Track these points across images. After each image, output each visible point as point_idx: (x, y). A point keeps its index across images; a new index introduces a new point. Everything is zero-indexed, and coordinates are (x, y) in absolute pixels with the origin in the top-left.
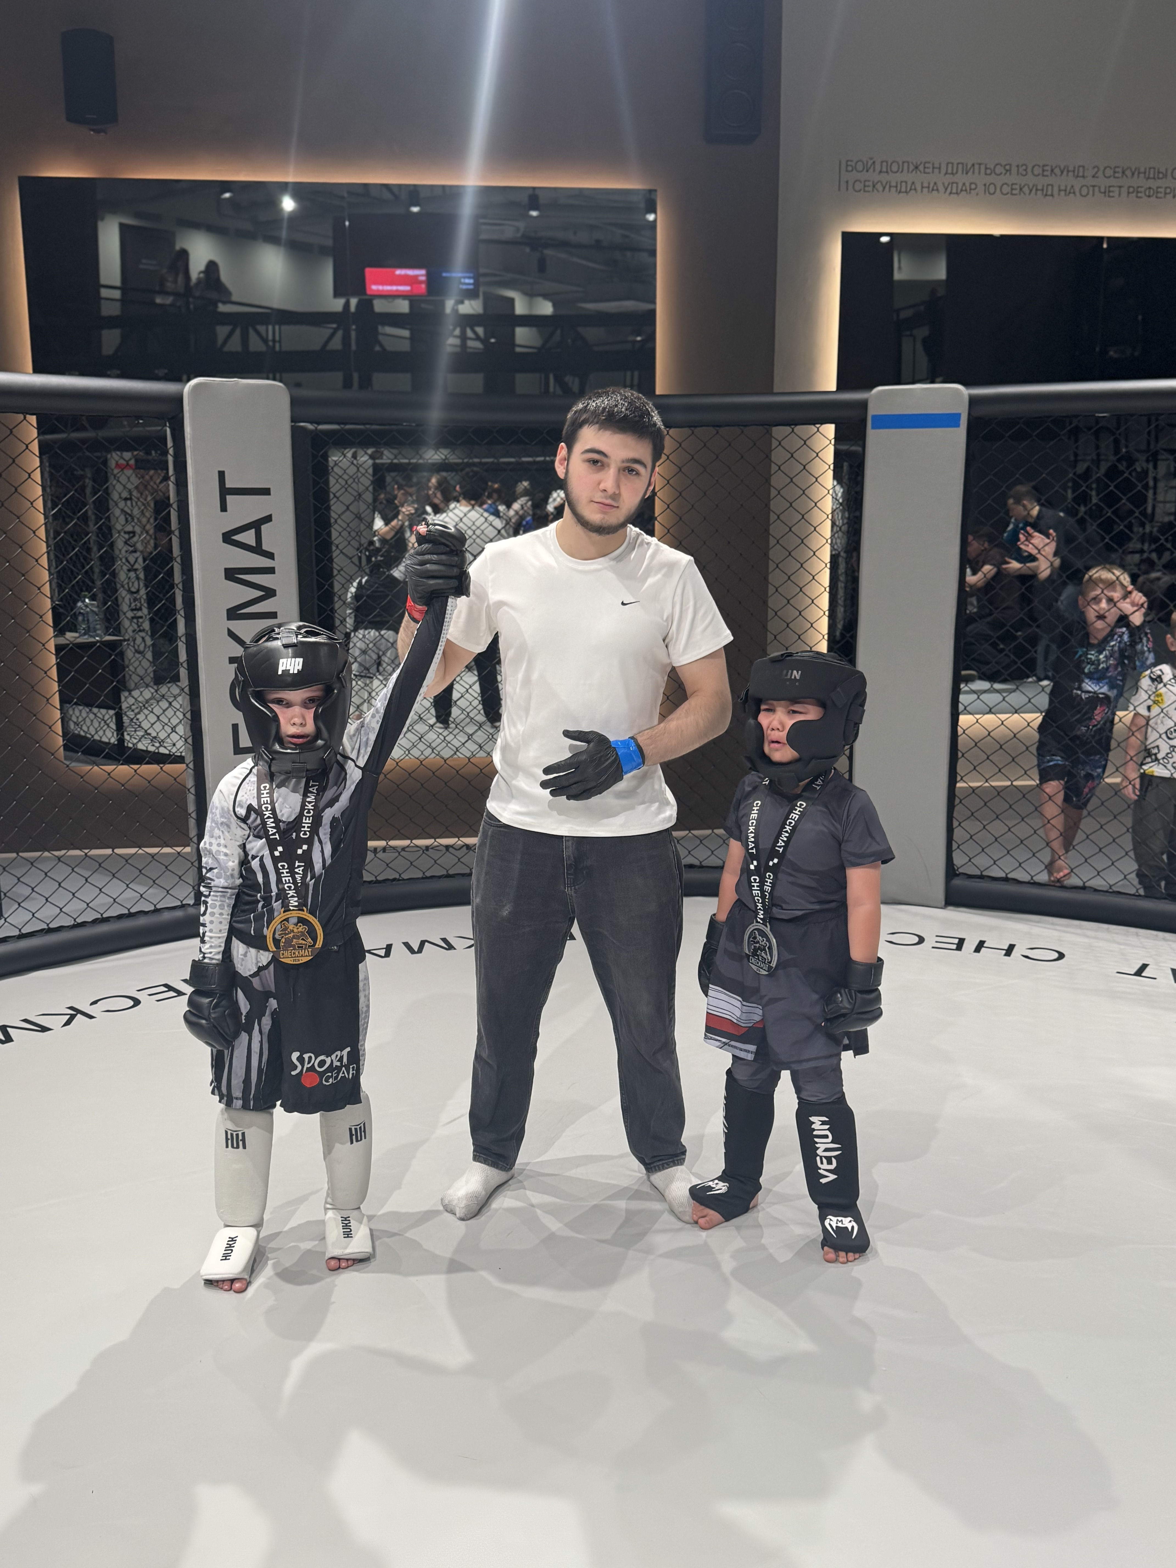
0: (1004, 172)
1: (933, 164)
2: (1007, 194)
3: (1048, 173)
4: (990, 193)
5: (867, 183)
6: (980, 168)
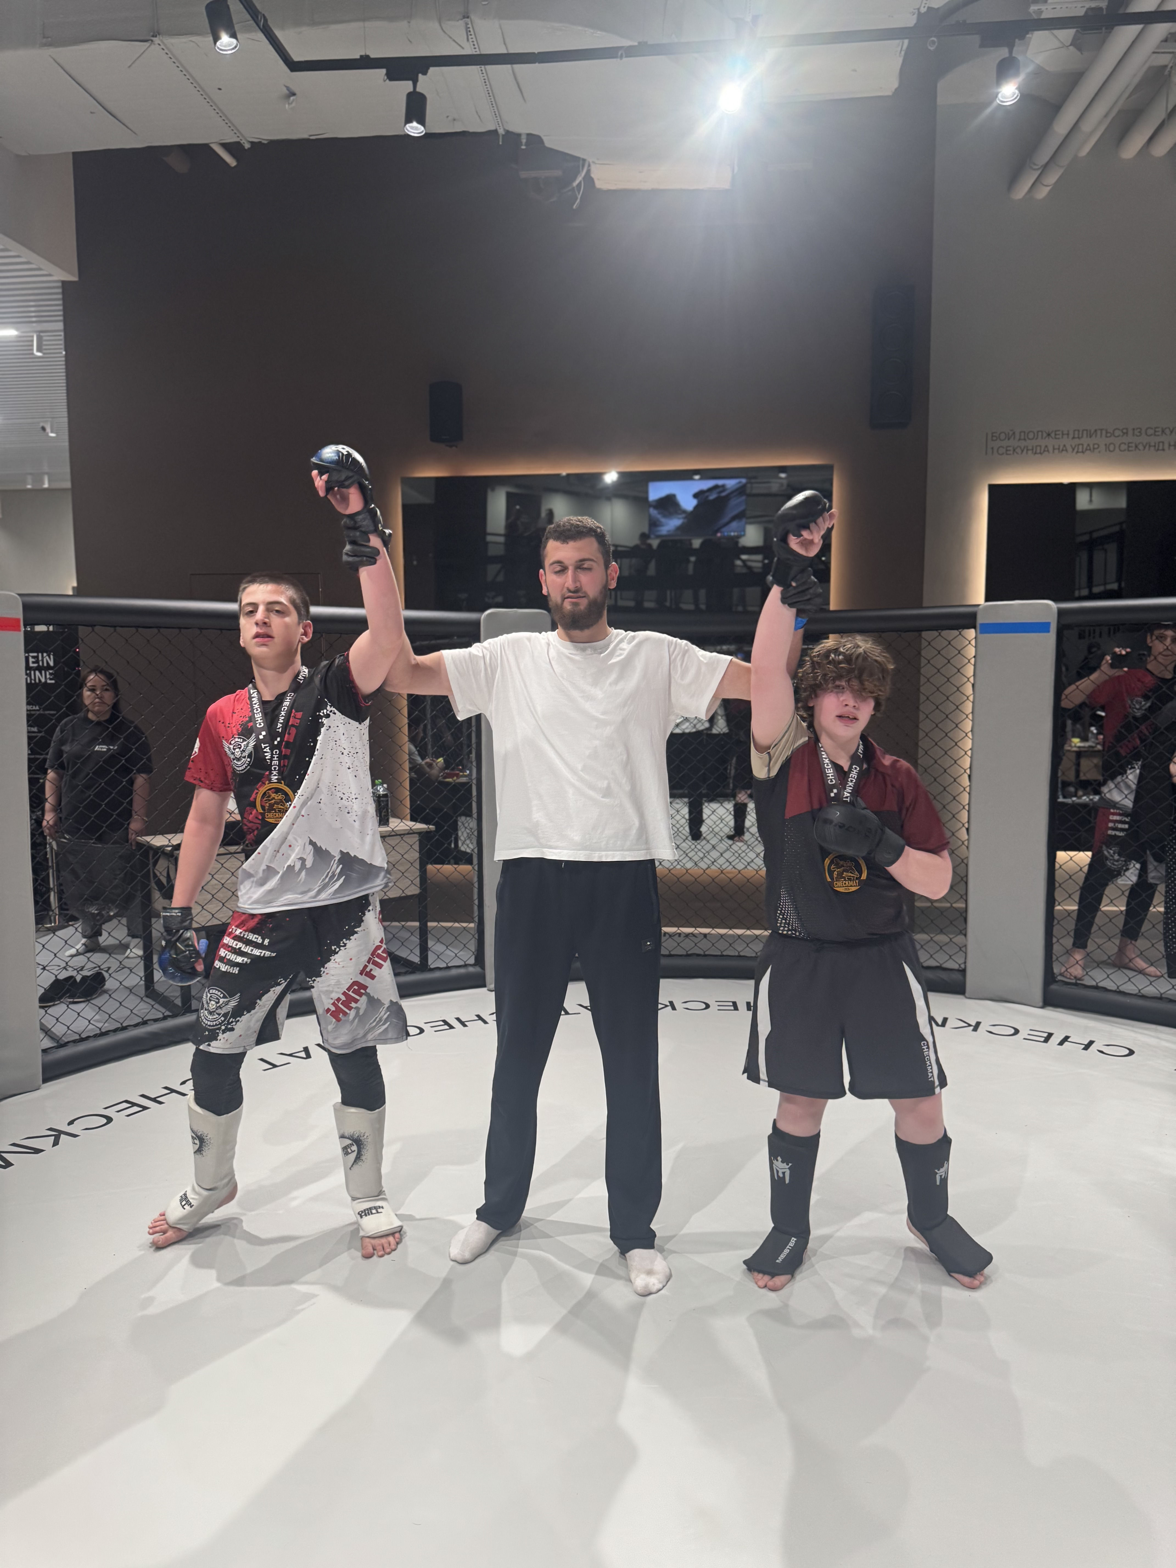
0: (1121, 434)
1: (1062, 432)
2: (1125, 450)
3: (1159, 433)
4: (1110, 451)
5: (1008, 448)
6: (1101, 433)
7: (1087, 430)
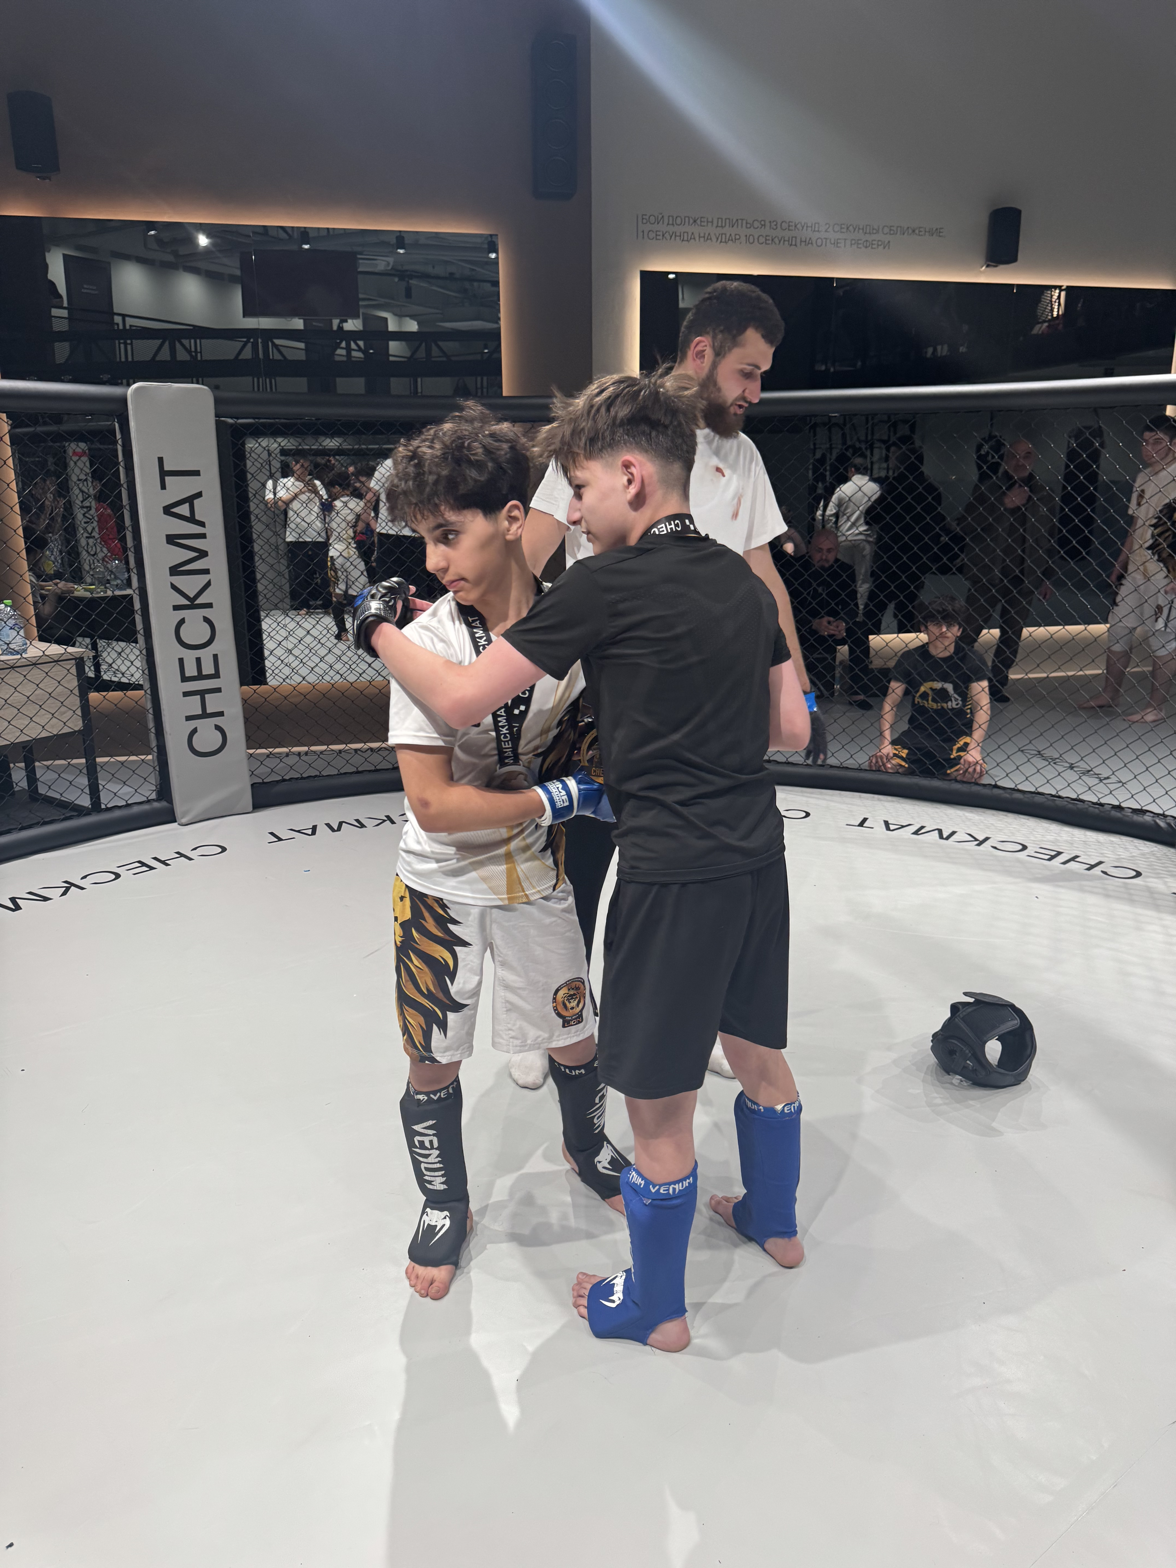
0: (760, 226)
1: (707, 219)
2: (763, 243)
3: (793, 228)
4: (750, 243)
5: (658, 233)
6: (742, 223)
7: (729, 219)
